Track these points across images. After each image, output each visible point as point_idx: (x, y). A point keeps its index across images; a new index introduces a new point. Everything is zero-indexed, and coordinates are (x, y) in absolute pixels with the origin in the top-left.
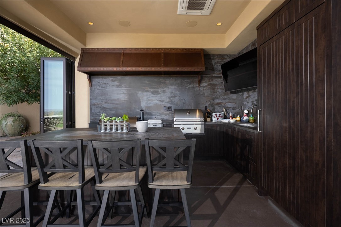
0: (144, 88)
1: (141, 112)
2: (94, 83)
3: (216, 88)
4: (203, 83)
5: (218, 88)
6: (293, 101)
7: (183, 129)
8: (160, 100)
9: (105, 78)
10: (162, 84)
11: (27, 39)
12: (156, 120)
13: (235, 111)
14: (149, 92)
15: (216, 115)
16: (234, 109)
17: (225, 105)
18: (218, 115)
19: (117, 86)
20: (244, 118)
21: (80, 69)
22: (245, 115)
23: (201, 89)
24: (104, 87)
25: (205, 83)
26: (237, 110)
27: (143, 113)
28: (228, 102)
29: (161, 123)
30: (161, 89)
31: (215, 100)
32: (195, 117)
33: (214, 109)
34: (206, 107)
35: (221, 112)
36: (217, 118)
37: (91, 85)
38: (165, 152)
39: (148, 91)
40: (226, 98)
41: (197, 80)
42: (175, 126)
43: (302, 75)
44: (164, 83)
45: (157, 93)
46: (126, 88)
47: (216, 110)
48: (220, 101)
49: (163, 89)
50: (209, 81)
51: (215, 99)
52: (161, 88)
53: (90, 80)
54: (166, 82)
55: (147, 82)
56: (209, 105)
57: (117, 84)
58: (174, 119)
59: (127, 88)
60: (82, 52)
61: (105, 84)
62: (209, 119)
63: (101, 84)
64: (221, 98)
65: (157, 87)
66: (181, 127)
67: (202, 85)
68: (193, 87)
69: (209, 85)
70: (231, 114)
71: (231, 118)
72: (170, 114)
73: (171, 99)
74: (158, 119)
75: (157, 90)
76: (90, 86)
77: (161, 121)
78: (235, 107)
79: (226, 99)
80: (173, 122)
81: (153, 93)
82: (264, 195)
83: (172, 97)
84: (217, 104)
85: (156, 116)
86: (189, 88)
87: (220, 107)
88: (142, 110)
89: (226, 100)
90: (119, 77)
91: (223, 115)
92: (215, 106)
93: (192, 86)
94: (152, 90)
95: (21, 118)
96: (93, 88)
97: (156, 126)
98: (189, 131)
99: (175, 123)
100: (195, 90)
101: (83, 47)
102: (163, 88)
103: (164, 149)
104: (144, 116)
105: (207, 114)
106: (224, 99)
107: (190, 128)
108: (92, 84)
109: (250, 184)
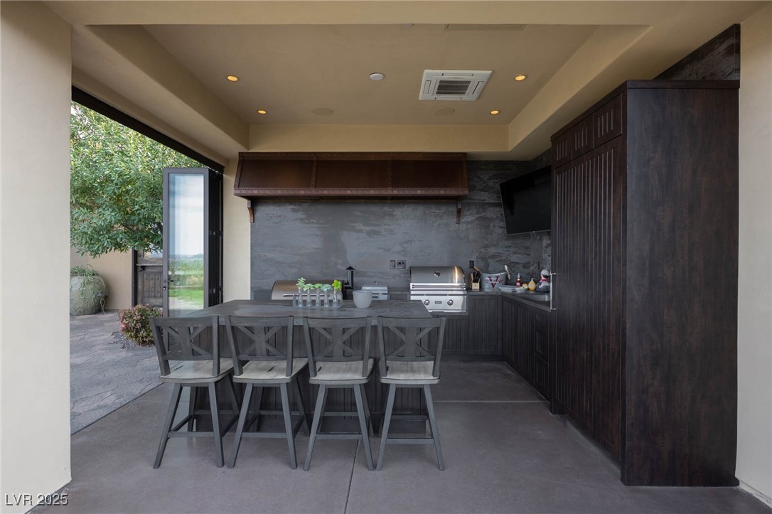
0: (354, 225)
1: (349, 272)
2: (258, 214)
3: (491, 225)
4: (466, 215)
5: (494, 226)
6: (592, 265)
7: (427, 304)
8: (383, 248)
9: (279, 206)
10: (388, 218)
11: (132, 132)
12: (376, 286)
13: (527, 271)
14: (362, 232)
15: (490, 277)
16: (526, 266)
17: (509, 258)
18: (494, 279)
19: (302, 220)
20: (540, 284)
21: (238, 192)
22: (543, 278)
23: (463, 227)
24: (277, 223)
25: (470, 215)
26: (531, 268)
27: (352, 272)
28: (515, 253)
29: (387, 292)
30: (386, 227)
31: (489, 249)
32: (452, 282)
33: (487, 265)
34: (472, 262)
35: (500, 272)
36: (492, 284)
37: (253, 221)
38: (404, 334)
39: (360, 231)
40: (510, 245)
41: (454, 209)
42: (413, 298)
43: (600, 229)
44: (391, 215)
45: (377, 233)
46: (318, 226)
47: (490, 269)
48: (499, 250)
49: (388, 227)
50: (477, 213)
51: (488, 247)
52: (385, 225)
53: (252, 210)
54: (394, 213)
55: (360, 214)
56: (478, 258)
57: (303, 216)
58: (411, 284)
59: (320, 224)
60: (241, 159)
61: (280, 216)
62: (476, 286)
63: (271, 217)
64: (501, 244)
65: (377, 223)
66: (423, 299)
67: (463, 220)
68: (447, 224)
69: (478, 219)
70: (519, 276)
71: (518, 284)
72: (402, 276)
73: (405, 245)
74: (380, 284)
75: (377, 229)
76: (251, 220)
77: (386, 288)
78: (529, 263)
79: (510, 247)
80: (408, 289)
81: (370, 234)
82: (559, 414)
83: (406, 242)
84: (493, 257)
85: (376, 279)
86: (439, 224)
87: (498, 261)
88: (350, 268)
89: (510, 250)
90: (306, 205)
91: (504, 278)
92: (489, 260)
93: (446, 221)
94: (368, 228)
95: (96, 277)
96: (257, 223)
97: (377, 297)
98: (439, 308)
99: (412, 292)
100: (451, 229)
101: (244, 150)
102: (389, 225)
103: (402, 330)
104: (354, 279)
105: (473, 276)
106: (507, 247)
107: (441, 302)
108: (256, 216)
109: (541, 399)
